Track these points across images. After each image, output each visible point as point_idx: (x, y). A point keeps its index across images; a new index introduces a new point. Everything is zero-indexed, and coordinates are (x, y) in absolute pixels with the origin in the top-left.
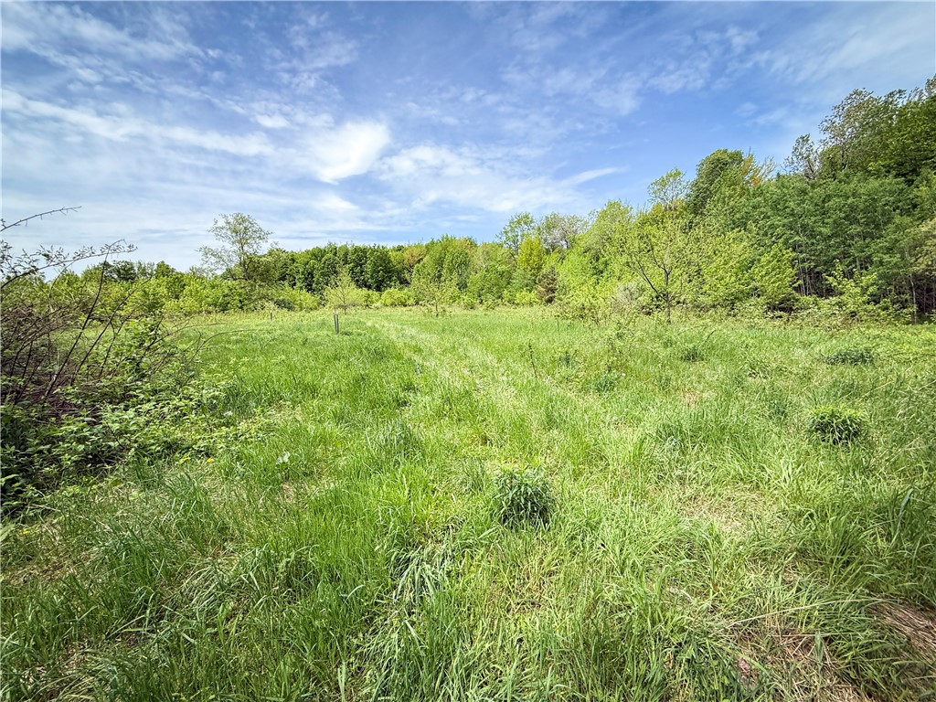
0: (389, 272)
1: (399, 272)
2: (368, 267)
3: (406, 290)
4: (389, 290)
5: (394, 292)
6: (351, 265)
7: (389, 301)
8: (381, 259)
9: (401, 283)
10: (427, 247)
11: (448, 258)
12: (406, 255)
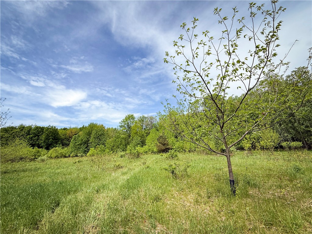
0: (56, 140)
1: (62, 140)
2: (43, 137)
3: (66, 149)
4: (54, 148)
5: (58, 150)
6: (31, 136)
7: (54, 155)
8: (53, 133)
9: (63, 145)
10: (80, 128)
11: (94, 132)
12: (68, 132)
